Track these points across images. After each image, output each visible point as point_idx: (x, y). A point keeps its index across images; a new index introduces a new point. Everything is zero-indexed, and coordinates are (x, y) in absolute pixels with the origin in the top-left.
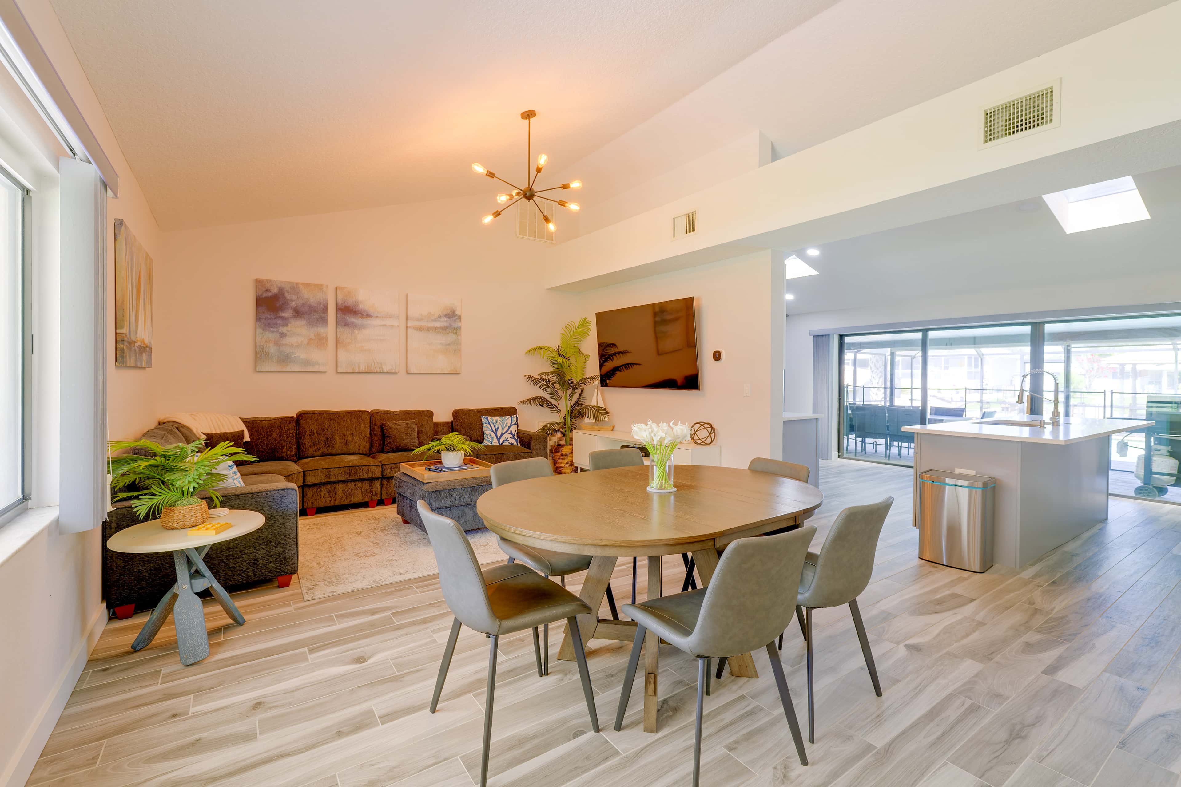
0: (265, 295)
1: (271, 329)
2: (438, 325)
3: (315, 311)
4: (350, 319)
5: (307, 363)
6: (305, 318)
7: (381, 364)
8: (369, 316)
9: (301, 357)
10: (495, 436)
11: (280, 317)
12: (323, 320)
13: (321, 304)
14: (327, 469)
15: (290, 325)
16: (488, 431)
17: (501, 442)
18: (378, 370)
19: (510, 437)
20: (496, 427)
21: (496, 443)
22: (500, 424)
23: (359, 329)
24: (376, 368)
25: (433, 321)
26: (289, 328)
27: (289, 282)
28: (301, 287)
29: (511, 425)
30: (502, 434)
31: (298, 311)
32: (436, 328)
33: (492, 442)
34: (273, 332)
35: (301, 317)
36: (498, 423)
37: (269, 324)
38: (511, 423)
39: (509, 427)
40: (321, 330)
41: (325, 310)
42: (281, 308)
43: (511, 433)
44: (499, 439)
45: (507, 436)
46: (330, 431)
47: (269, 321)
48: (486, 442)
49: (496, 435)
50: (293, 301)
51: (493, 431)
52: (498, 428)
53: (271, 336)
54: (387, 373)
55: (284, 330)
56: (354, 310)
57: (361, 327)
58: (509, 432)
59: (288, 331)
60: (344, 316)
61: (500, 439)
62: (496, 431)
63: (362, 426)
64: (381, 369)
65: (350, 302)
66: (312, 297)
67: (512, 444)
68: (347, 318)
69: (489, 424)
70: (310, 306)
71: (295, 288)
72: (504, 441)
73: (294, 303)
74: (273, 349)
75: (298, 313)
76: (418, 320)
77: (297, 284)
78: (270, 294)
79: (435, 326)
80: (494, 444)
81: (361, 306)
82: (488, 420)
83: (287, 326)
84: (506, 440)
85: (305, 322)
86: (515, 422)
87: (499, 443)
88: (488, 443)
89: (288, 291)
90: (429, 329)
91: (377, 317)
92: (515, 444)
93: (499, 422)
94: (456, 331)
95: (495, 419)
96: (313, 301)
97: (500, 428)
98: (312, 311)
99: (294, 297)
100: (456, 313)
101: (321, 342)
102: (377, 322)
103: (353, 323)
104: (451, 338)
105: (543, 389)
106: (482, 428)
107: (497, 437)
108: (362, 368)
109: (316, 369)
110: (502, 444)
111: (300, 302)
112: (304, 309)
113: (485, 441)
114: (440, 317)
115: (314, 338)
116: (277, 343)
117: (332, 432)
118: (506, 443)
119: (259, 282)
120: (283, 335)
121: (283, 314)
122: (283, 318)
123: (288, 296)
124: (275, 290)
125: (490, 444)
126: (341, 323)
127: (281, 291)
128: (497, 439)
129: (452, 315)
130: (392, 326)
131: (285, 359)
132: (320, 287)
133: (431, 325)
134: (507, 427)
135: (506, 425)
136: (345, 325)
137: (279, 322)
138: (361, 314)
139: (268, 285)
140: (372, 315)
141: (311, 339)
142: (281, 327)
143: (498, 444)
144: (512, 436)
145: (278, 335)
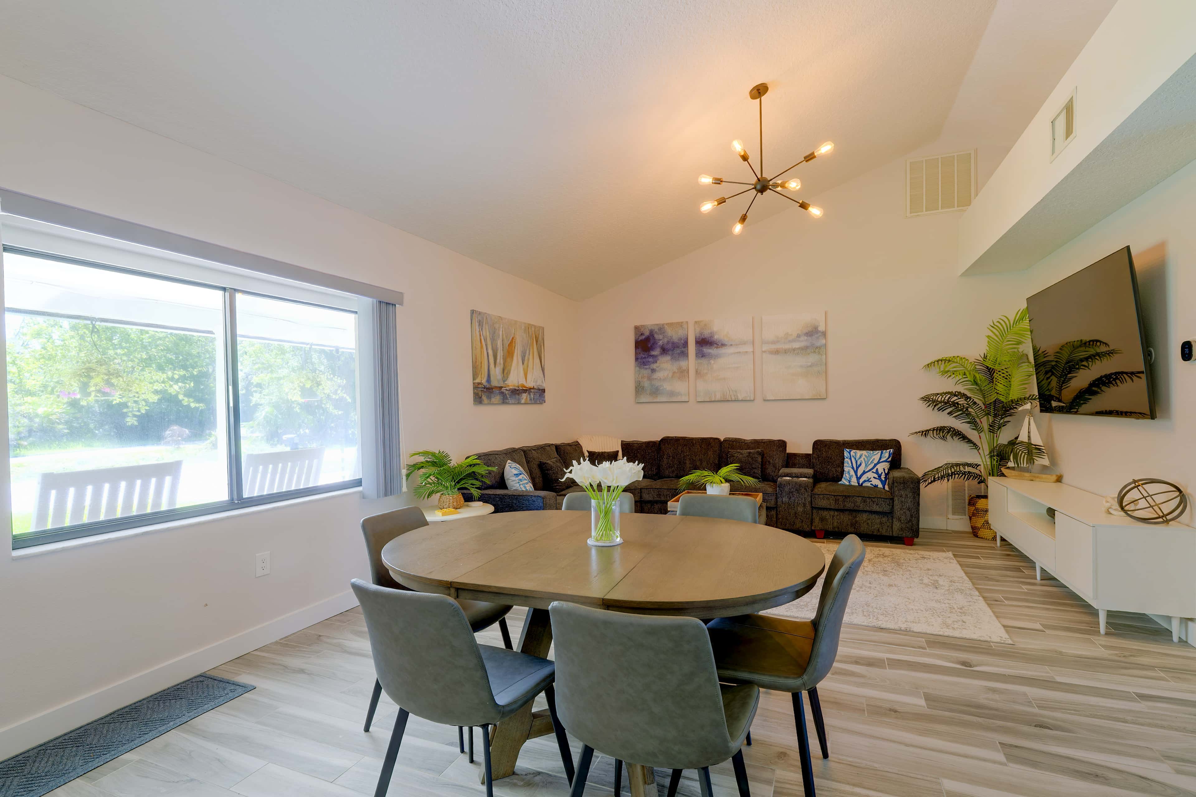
0: (641, 338)
1: (645, 367)
2: (796, 345)
3: (678, 347)
4: (706, 350)
5: (672, 394)
6: (669, 355)
7: (736, 392)
8: (723, 345)
9: (667, 389)
10: (854, 474)
11: (650, 355)
12: (684, 354)
13: (681, 340)
14: (658, 489)
15: (658, 362)
16: (848, 467)
17: (860, 483)
18: (733, 398)
19: (874, 477)
20: (859, 463)
21: (854, 482)
22: (864, 459)
23: (715, 359)
24: (731, 396)
25: (790, 341)
26: (657, 365)
27: (657, 324)
28: (666, 326)
29: (879, 463)
30: (864, 473)
31: (664, 349)
32: (794, 350)
33: (849, 482)
34: (646, 369)
35: (666, 354)
36: (862, 459)
37: (644, 362)
38: (880, 458)
39: (875, 465)
40: (683, 363)
41: (686, 344)
42: (652, 348)
43: (877, 472)
44: (858, 479)
45: (870, 475)
46: (682, 455)
47: (644, 360)
48: (844, 481)
49: (856, 472)
50: (660, 340)
51: (853, 468)
52: (860, 464)
53: (646, 372)
54: (742, 400)
55: (654, 366)
56: (710, 341)
57: (717, 357)
58: (874, 470)
59: (657, 367)
60: (701, 348)
61: (860, 478)
62: (857, 468)
63: (710, 453)
64: (736, 397)
65: (706, 334)
66: (674, 334)
67: (876, 486)
68: (704, 349)
69: (851, 459)
70: (673, 343)
71: (661, 329)
72: (865, 481)
73: (661, 342)
74: (646, 384)
75: (664, 351)
76: (774, 342)
77: (663, 325)
78: (643, 337)
79: (794, 347)
80: (852, 484)
81: (716, 337)
82: (850, 454)
83: (656, 363)
84: (868, 481)
85: (670, 357)
86: (884, 459)
87: (859, 484)
88: (845, 482)
89: (656, 332)
90: (786, 352)
91: (731, 345)
92: (880, 486)
93: (864, 457)
94: (820, 350)
95: (859, 453)
96: (675, 338)
97: (863, 465)
98: (675, 347)
99: (661, 337)
100: (819, 330)
101: (683, 374)
102: (731, 350)
103: (709, 354)
104: (813, 358)
105: (955, 417)
106: (843, 463)
107: (856, 475)
108: (718, 397)
109: (679, 399)
110: (862, 484)
111: (666, 340)
112: (668, 346)
113: (843, 479)
114: (799, 336)
115: (677, 371)
116: (649, 378)
117: (684, 457)
118: (868, 484)
119: (637, 328)
120: (653, 371)
121: (653, 353)
122: (653, 356)
123: (656, 336)
124: (647, 333)
125: (847, 484)
126: (700, 355)
127: (652, 333)
128: (857, 478)
129: (813, 332)
130: (747, 352)
131: (656, 391)
132: (680, 324)
133: (787, 346)
134: (873, 464)
135: (872, 462)
136: (702, 357)
137: (651, 360)
138: (716, 344)
139: (642, 330)
140: (726, 344)
141: (674, 373)
142: (652, 364)
143: (857, 484)
144: (876, 476)
145: (650, 371)
